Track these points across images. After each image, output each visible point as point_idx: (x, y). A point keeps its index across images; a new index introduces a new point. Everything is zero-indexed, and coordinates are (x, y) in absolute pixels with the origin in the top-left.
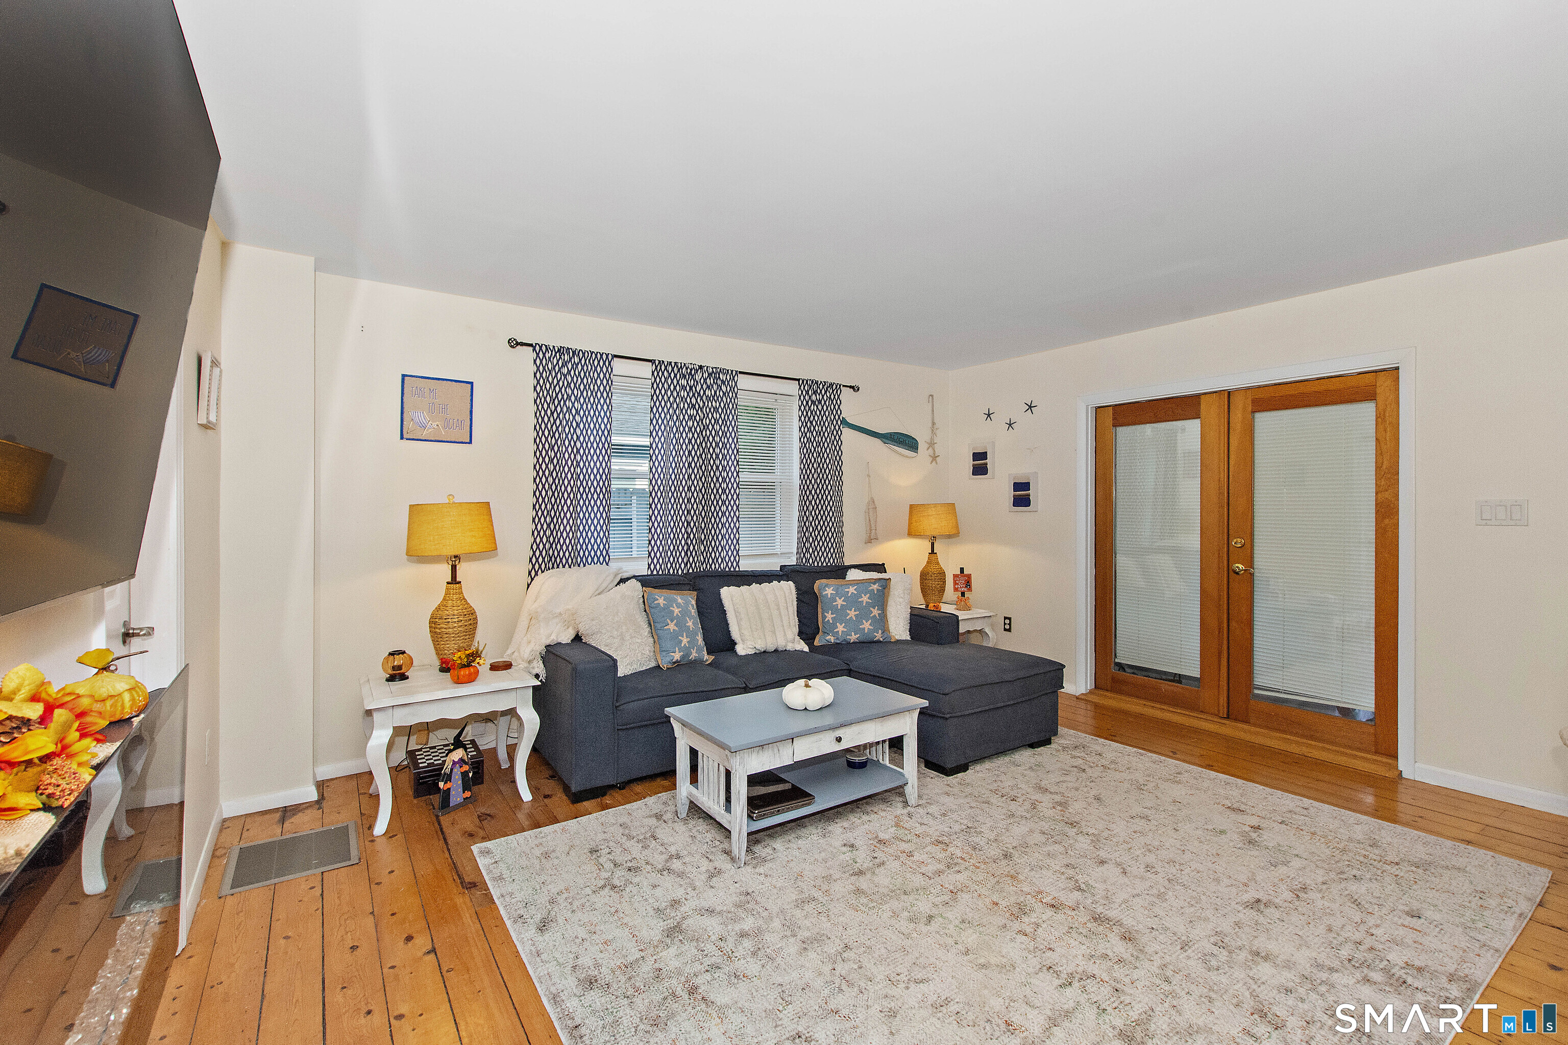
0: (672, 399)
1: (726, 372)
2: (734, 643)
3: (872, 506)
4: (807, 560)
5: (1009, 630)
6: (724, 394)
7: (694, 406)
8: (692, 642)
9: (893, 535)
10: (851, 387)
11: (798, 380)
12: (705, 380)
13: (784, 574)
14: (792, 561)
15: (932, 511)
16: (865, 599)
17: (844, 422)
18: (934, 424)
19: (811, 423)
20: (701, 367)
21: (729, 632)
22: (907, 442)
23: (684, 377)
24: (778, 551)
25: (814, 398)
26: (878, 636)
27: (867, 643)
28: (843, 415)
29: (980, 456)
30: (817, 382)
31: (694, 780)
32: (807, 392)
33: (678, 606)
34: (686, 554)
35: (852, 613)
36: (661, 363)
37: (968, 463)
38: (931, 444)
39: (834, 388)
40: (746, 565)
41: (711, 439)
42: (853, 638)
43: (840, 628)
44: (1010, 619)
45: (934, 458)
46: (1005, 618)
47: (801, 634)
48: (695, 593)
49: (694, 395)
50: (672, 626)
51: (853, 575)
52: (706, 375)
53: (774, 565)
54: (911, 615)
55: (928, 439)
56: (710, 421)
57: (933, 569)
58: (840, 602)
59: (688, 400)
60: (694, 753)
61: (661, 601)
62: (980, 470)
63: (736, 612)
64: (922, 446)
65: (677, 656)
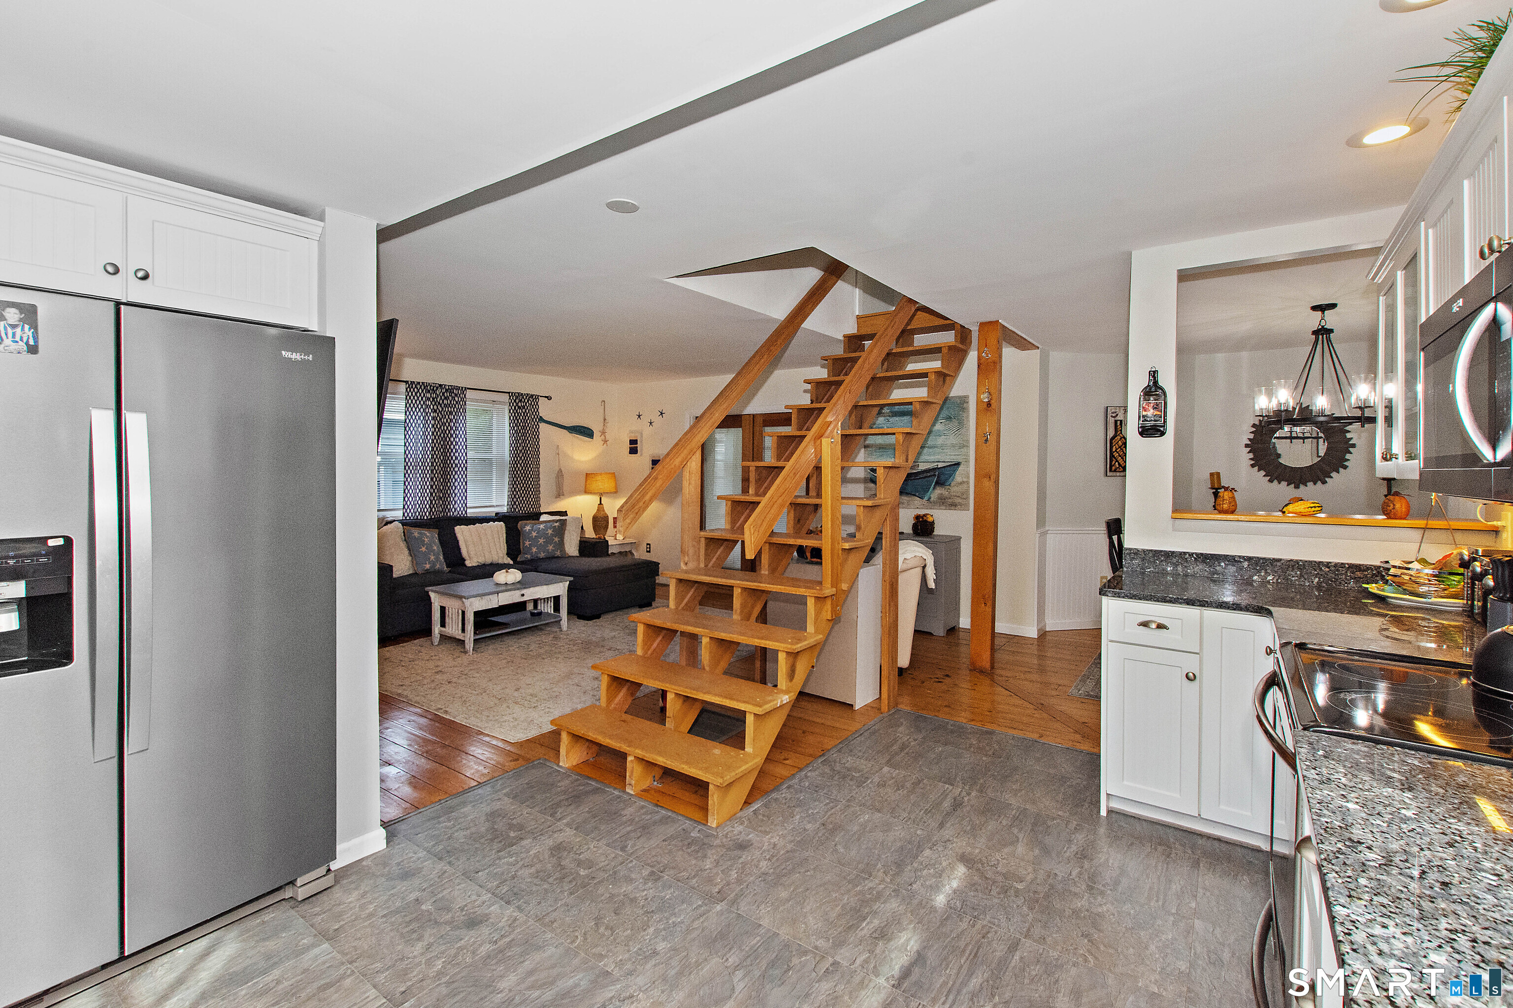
0: (420, 406)
1: (458, 388)
2: (464, 560)
3: (560, 474)
4: (515, 509)
5: (649, 552)
6: (457, 402)
7: (435, 411)
8: (437, 559)
9: (574, 493)
10: (546, 397)
11: (509, 393)
12: (443, 394)
13: (499, 517)
14: (504, 510)
15: (599, 478)
16: (550, 531)
17: (541, 420)
18: (605, 420)
19: (518, 421)
20: (440, 385)
21: (460, 553)
22: (585, 432)
23: (429, 392)
24: (494, 504)
25: (520, 404)
26: (558, 553)
27: (551, 558)
28: (540, 415)
29: (633, 442)
30: (522, 394)
31: (443, 624)
32: (515, 401)
33: (427, 537)
34: (430, 507)
35: (541, 541)
36: (412, 383)
37: (627, 446)
38: (603, 433)
39: (534, 398)
40: (471, 512)
41: (447, 432)
42: (542, 555)
43: (534, 550)
44: (649, 544)
45: (605, 441)
46: (647, 544)
47: (508, 554)
48: (437, 530)
49: (435, 404)
50: (424, 549)
51: (544, 518)
52: (444, 391)
53: (491, 511)
54: (580, 541)
55: (601, 429)
56: (447, 420)
57: (601, 514)
58: (534, 534)
59: (432, 407)
60: (443, 609)
61: (416, 534)
62: (633, 451)
63: (466, 542)
64: (596, 434)
65: (428, 566)
